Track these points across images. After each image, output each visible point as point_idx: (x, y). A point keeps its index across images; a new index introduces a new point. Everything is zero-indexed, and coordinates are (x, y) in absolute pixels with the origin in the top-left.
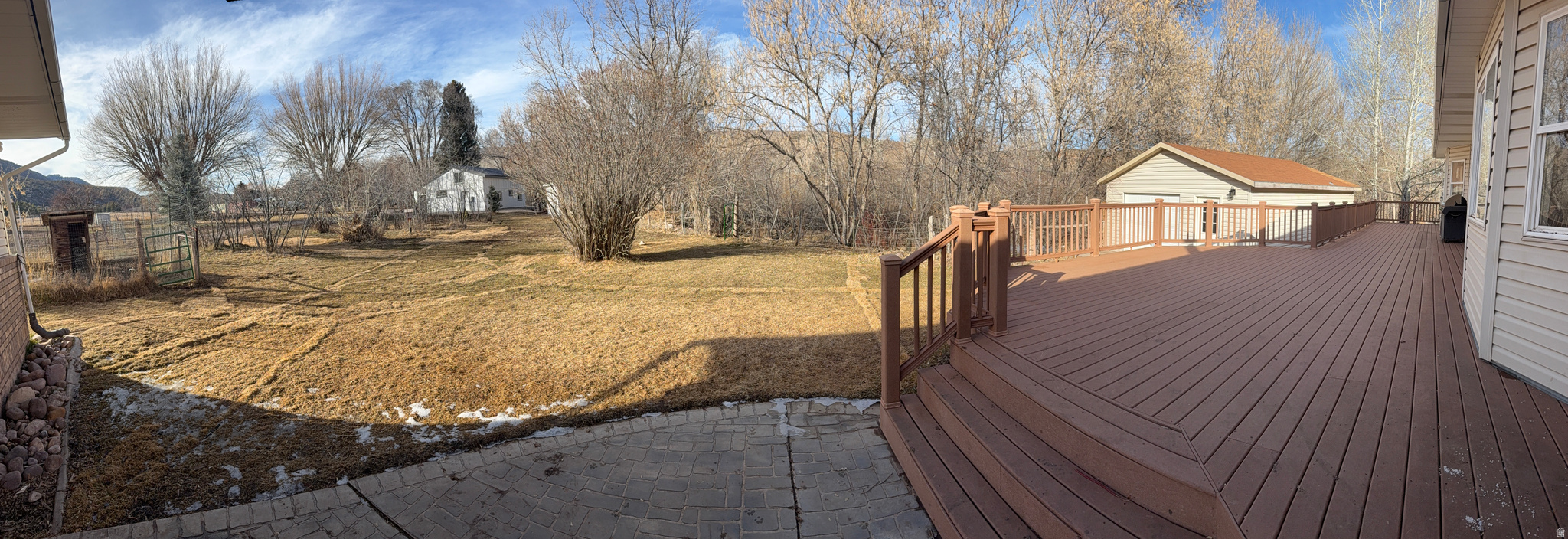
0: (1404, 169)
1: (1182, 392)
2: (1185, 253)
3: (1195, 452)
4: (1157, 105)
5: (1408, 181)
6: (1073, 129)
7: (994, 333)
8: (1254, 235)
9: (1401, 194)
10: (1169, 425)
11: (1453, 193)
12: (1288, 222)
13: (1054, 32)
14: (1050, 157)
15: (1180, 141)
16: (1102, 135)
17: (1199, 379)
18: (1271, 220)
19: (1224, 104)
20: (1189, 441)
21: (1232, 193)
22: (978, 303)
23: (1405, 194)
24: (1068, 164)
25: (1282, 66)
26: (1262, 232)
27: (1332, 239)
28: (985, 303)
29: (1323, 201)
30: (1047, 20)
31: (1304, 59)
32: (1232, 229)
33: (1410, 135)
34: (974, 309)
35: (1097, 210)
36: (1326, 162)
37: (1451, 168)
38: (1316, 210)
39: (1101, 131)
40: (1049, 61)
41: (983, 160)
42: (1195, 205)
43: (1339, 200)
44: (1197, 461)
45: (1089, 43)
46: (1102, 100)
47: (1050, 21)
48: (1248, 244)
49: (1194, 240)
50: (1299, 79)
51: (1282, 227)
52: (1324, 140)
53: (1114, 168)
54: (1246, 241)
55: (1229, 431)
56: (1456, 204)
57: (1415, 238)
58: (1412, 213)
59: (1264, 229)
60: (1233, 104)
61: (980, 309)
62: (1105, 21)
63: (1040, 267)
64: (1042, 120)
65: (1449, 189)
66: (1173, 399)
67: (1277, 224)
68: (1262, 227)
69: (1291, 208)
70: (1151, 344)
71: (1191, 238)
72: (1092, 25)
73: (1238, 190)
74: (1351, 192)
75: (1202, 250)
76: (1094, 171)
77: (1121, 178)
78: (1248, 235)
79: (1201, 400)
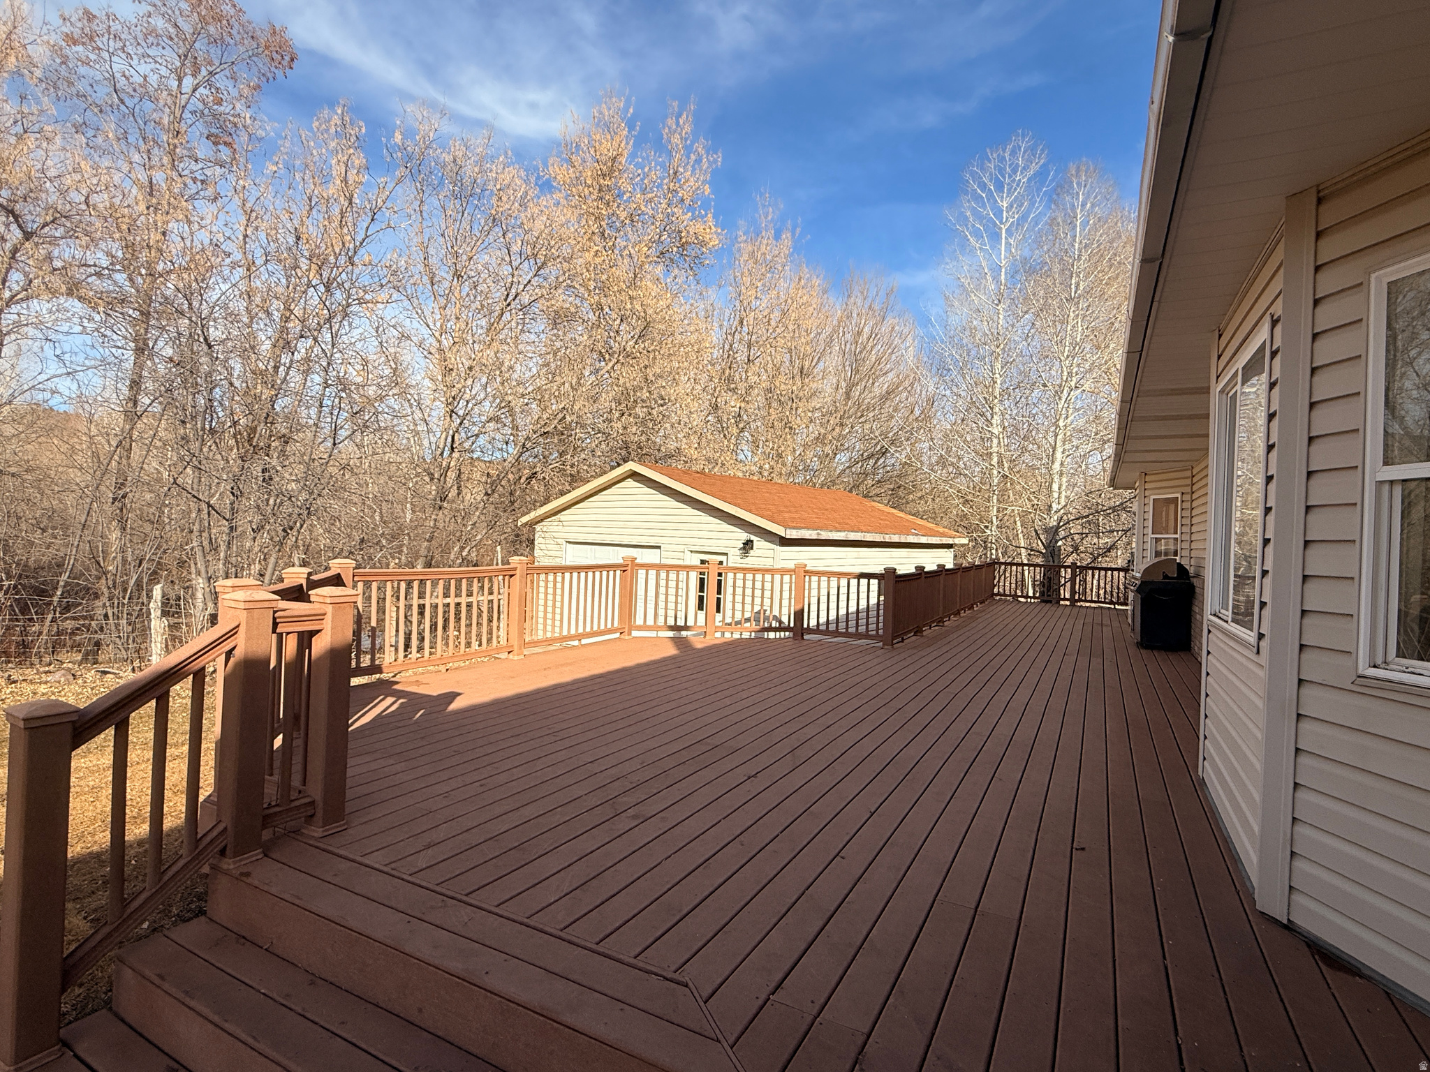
0: (1050, 506)
1: (685, 912)
2: (672, 651)
3: (713, 1024)
4: (626, 402)
5: (1058, 527)
6: (476, 432)
7: (316, 831)
8: (785, 619)
9: (1044, 551)
10: (665, 974)
11: (1158, 554)
12: (843, 597)
13: (444, 273)
14: (431, 476)
15: (661, 459)
16: (528, 445)
17: (711, 889)
18: (814, 592)
19: (734, 403)
20: (702, 1004)
21: (748, 545)
22: (282, 774)
23: (1052, 551)
24: (465, 491)
25: (829, 343)
26: (799, 615)
27: (918, 631)
28: (297, 767)
29: (905, 563)
30: (432, 251)
31: (867, 330)
32: (748, 607)
33: (1059, 450)
34: (271, 790)
35: (521, 576)
36: (901, 493)
37: (1150, 508)
38: (889, 579)
39: (528, 438)
40: (435, 319)
41: (289, 479)
42: (688, 568)
43: (931, 561)
44: (718, 1041)
45: (508, 300)
46: (530, 389)
47: (437, 252)
48: (772, 635)
49: (686, 628)
50: (857, 361)
51: (833, 605)
52: (898, 457)
53: (547, 500)
54: (770, 629)
55: (773, 985)
56: (1166, 577)
57: (1077, 635)
58: (1068, 585)
59: (803, 610)
60: (748, 402)
61: (285, 785)
62: (539, 269)
63: (411, 683)
64: (418, 411)
65: (1148, 546)
66: (669, 925)
67: (824, 599)
68: (799, 607)
69: (848, 575)
70: (623, 824)
71: (681, 623)
72: (516, 273)
73: (759, 543)
74: (949, 546)
75: (699, 646)
76: (512, 503)
77: (563, 516)
78: (775, 617)
79: (718, 928)
